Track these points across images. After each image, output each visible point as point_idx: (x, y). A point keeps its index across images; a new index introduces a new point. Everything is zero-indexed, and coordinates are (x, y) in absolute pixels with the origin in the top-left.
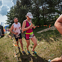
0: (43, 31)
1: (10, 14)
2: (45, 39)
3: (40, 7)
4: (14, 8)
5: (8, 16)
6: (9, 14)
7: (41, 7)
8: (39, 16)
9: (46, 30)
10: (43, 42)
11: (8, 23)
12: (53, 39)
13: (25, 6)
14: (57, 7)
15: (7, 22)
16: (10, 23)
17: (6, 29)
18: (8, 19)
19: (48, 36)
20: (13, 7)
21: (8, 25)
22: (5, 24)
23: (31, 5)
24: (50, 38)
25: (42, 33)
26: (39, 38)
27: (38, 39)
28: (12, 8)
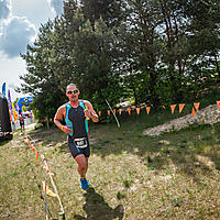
0: (169, 126)
2: (178, 160)
3: (157, 29)
4: (53, 31)
6: (33, 50)
7: (160, 30)
9: (180, 123)
10: (167, 177)
11: (30, 90)
12: (210, 163)
13: (96, 23)
16: (39, 90)
19: (191, 147)
20: (49, 24)
22: (18, 91)
23: (120, 19)
24: (199, 157)
25: (164, 135)
26: (152, 157)
27: (150, 161)
28: (45, 29)
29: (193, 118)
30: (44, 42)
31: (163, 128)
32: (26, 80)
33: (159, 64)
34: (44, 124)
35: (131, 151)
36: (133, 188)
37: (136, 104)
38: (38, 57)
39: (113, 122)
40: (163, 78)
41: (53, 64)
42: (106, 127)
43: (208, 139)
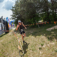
6: (14, 8)
11: (14, 19)
16: (16, 18)
17: (11, 25)
18: (14, 13)
21: (13, 20)
22: (10, 19)
26: (49, 37)
27: (48, 38)
32: (12, 16)
33: (50, 10)
35: (43, 35)
36: (44, 46)
38: (15, 9)
39: (37, 27)
40: (51, 14)
41: (20, 11)
42: (36, 28)
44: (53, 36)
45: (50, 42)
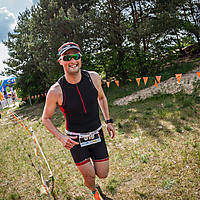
0: (136, 96)
1: (19, 37)
2: (144, 125)
3: (123, 12)
4: (30, 18)
5: (9, 44)
6: (13, 37)
8: (120, 45)
9: (145, 93)
12: (171, 127)
14: (185, 10)
15: (6, 66)
16: (20, 72)
18: (12, 55)
20: (27, 13)
21: (10, 77)
24: (162, 122)
25: (132, 104)
26: (122, 124)
27: (120, 126)
28: (23, 17)
29: (156, 88)
30: (23, 29)
31: (130, 98)
32: (8, 64)
33: (126, 43)
34: (27, 101)
37: (106, 78)
41: (32, 48)
43: (170, 107)
44: (135, 119)
45: (126, 137)
